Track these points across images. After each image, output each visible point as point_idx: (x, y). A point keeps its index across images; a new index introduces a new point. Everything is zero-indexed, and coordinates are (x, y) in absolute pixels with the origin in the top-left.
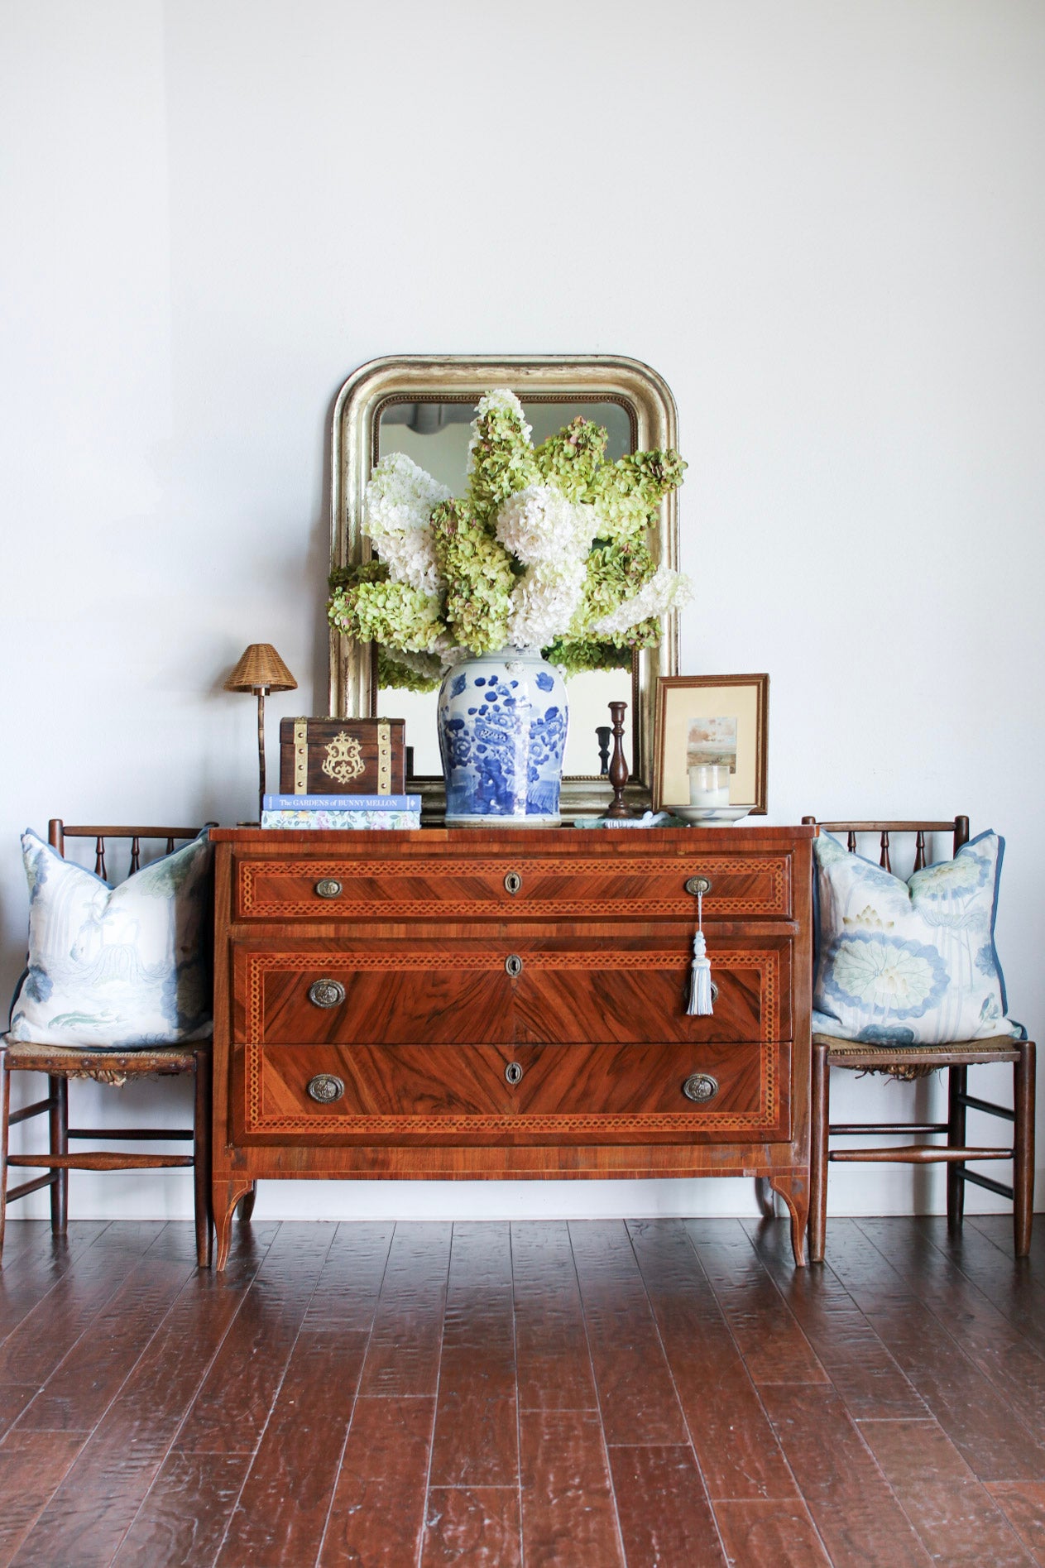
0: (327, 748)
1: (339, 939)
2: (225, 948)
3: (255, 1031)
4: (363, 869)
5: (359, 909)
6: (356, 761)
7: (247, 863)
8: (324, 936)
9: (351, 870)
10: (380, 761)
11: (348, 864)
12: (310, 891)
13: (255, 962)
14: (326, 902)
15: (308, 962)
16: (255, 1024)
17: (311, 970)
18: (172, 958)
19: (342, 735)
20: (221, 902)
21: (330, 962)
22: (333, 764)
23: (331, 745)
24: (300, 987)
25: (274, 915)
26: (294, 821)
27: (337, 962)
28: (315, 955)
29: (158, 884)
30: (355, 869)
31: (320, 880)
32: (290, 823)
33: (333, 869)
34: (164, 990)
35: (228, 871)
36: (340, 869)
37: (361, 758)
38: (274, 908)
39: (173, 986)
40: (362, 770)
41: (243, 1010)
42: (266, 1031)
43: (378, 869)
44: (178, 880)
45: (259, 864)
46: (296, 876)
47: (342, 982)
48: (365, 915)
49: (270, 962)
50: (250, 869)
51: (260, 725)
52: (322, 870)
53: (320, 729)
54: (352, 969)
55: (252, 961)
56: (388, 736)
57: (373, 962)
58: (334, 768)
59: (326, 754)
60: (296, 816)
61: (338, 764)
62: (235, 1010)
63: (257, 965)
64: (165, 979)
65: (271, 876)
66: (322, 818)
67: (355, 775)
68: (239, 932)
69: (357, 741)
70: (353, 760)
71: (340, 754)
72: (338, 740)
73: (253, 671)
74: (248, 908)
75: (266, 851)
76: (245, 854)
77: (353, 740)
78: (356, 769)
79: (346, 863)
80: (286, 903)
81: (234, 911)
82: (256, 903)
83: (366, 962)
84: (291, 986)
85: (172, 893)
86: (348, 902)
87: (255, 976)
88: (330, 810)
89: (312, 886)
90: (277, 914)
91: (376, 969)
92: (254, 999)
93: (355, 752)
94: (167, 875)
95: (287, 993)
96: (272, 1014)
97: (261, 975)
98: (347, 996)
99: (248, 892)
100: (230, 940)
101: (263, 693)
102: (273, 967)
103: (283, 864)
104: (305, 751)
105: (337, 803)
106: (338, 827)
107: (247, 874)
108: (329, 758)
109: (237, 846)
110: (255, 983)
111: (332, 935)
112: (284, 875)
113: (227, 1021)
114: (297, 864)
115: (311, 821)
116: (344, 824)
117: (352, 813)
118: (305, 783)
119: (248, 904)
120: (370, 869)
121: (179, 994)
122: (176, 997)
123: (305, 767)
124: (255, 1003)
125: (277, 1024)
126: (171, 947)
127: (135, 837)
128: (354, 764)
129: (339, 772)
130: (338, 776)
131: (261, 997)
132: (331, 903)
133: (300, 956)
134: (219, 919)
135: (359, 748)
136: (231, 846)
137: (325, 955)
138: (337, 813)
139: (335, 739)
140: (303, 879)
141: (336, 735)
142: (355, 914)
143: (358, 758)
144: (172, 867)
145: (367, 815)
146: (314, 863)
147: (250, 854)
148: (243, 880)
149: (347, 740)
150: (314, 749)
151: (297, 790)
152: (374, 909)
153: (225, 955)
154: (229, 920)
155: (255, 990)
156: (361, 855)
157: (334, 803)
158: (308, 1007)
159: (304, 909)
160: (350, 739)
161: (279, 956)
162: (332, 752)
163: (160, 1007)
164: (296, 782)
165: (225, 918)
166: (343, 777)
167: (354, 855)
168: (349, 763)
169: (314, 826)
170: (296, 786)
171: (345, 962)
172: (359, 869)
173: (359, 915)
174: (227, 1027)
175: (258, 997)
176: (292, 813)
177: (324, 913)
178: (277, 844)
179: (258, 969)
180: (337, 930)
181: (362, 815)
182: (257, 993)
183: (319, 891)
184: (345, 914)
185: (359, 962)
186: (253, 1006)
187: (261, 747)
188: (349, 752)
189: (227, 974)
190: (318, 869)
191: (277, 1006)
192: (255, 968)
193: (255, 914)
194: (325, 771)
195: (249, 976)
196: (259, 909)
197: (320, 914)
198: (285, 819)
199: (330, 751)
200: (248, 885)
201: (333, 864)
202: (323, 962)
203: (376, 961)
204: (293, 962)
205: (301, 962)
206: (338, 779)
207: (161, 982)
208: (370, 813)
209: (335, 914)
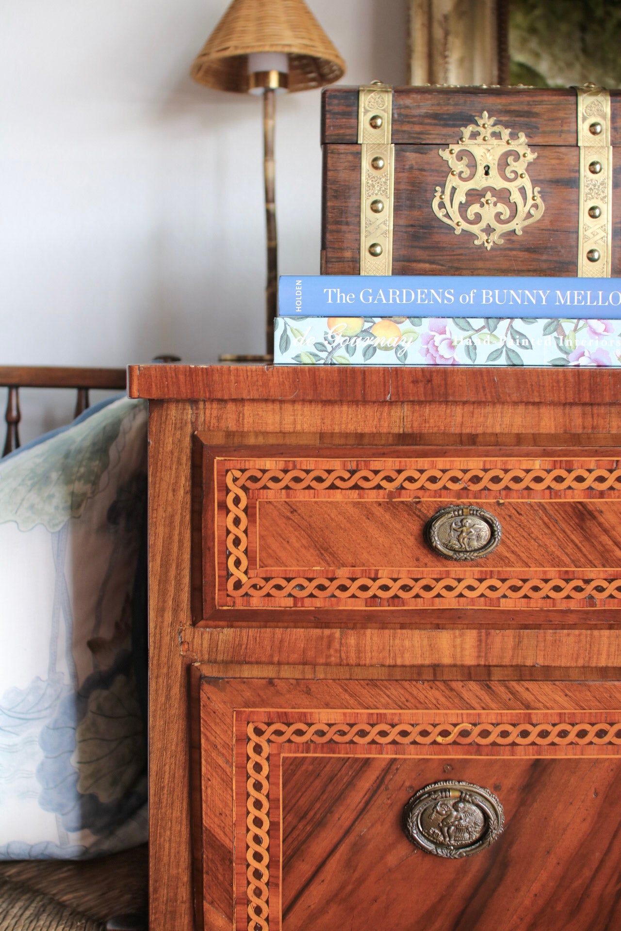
0: (445, 154)
1: (488, 667)
2: (177, 691)
3: (258, 911)
4: (559, 479)
5: (546, 588)
6: (522, 190)
7: (235, 462)
8: (447, 660)
9: (527, 481)
10: (583, 190)
11: (518, 465)
12: (411, 541)
13: (259, 732)
14: (456, 570)
15: (404, 734)
16: (258, 893)
17: (412, 754)
18: (64, 668)
19: (486, 119)
20: (165, 565)
21: (464, 734)
22: (461, 197)
23: (456, 148)
24: (382, 799)
25: (310, 605)
26: (361, 345)
27: (485, 734)
28: (424, 717)
29: (33, 497)
30: (538, 480)
31: (441, 511)
32: (350, 350)
33: (476, 479)
34: (44, 745)
35: (184, 483)
36: (496, 480)
37: (535, 182)
38: (310, 587)
39: (69, 736)
40: (538, 215)
41: (226, 857)
42: (286, 912)
43: (601, 479)
44: (79, 487)
45: (271, 464)
46: (372, 497)
47: (496, 788)
48: (563, 606)
49: (300, 733)
50: (243, 479)
51: (268, 152)
52: (444, 481)
53: (427, 106)
54: (525, 755)
55: (250, 730)
56: (605, 125)
57: (582, 734)
58: (463, 208)
59: (445, 171)
60: (366, 332)
61: (475, 196)
62: (207, 854)
63: (262, 741)
64: (47, 721)
65: (301, 496)
66: (438, 338)
67: (517, 225)
68: (214, 646)
69: (523, 138)
70: (513, 187)
71: (481, 171)
72: (474, 135)
73: (251, 27)
74: (238, 585)
75: (288, 428)
76: (229, 434)
77: (514, 136)
78: (522, 210)
79: (512, 462)
80: (342, 573)
81: (198, 591)
82: (259, 572)
83: (563, 734)
84: (356, 798)
85: (63, 518)
86: (517, 570)
87: (258, 768)
88: (461, 316)
89: (415, 527)
90: (318, 603)
91: (592, 754)
92: (254, 829)
93: (520, 167)
94: (54, 476)
95: (344, 815)
96: (304, 868)
97: (273, 767)
98: (508, 827)
99: (237, 542)
100: (188, 669)
101: (274, 81)
102: (307, 747)
103: (336, 464)
104: (389, 163)
105: (478, 297)
106: (481, 359)
107: (236, 490)
108: (452, 181)
109: (209, 413)
110: (258, 786)
111: (470, 659)
112: (338, 496)
113: (185, 878)
114: (376, 464)
115: (407, 347)
116: (497, 353)
117: (518, 324)
118: (387, 246)
119: (238, 574)
120: (580, 479)
121: (83, 752)
122: (73, 760)
123: (388, 205)
124: (257, 840)
125: (316, 894)
126: (63, 644)
127: (13, 387)
128: (516, 197)
129: (478, 218)
130: (475, 229)
131: (274, 825)
132: (470, 575)
133: (381, 718)
134: (161, 611)
135: (531, 156)
136: (189, 413)
137: (453, 715)
138: (477, 323)
139: (467, 131)
140: (390, 506)
141: (471, 120)
142: (537, 603)
143: (526, 182)
144: (67, 456)
145: (559, 329)
146: (423, 462)
147: (243, 434)
148: (223, 507)
149: (497, 135)
150: (412, 157)
151: (367, 263)
152: (589, 589)
153: (177, 708)
154: (185, 615)
155: (258, 805)
156: (554, 438)
157: (470, 298)
158: (403, 849)
159: (395, 589)
160: (506, 133)
161: (323, 716)
162: (459, 166)
163: (37, 786)
164: (365, 244)
165: (176, 610)
166: (489, 230)
167: (536, 439)
168: (503, 196)
169: (417, 358)
170: (365, 254)
171: (505, 734)
172: (548, 480)
173: (547, 606)
174: (184, 893)
175: (266, 825)
176: (356, 325)
177: (450, 601)
178: (318, 409)
179: (266, 749)
180: (482, 646)
181: (546, 331)
182: (262, 815)
183: (438, 543)
184: (506, 605)
185: (544, 734)
186: (254, 847)
187: (269, 197)
188: (503, 164)
189: (181, 757)
190: (433, 480)
191: (319, 847)
192: (258, 749)
193: (257, 602)
194: (440, 214)
195: (242, 768)
196: (268, 588)
197: (439, 604)
198: (339, 340)
199: (452, 161)
200: (237, 521)
201: (475, 464)
202: (445, 733)
203: (592, 730)
204: (363, 733)
205: (383, 734)
206: (472, 236)
207: (36, 730)
208: (568, 326)
209: (481, 605)
